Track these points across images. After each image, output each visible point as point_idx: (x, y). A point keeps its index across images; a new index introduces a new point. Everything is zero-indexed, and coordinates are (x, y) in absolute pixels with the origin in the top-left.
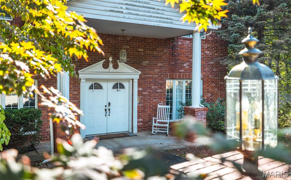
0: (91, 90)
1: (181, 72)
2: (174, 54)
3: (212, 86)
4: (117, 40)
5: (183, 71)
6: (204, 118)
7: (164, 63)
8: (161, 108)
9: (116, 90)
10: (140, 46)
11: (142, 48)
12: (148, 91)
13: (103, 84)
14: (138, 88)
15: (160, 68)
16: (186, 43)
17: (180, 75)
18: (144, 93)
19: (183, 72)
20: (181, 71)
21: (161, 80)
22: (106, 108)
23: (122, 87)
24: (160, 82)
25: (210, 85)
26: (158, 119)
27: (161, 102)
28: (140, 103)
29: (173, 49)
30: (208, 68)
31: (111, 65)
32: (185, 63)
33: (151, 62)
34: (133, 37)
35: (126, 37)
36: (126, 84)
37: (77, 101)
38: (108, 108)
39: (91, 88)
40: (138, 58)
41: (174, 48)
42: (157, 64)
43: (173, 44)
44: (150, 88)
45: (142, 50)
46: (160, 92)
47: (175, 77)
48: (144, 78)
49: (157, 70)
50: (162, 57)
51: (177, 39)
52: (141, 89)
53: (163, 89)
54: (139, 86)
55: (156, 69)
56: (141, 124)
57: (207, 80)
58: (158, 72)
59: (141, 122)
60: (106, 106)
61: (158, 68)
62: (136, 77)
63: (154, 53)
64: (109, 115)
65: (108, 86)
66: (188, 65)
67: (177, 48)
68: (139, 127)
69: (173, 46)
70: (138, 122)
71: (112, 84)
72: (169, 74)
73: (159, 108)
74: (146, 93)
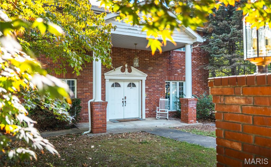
0: (113, 88)
1: (176, 76)
2: (170, 62)
3: (198, 86)
4: (130, 52)
5: (177, 75)
6: (195, 106)
7: (163, 69)
8: (162, 101)
9: (130, 88)
10: (147, 57)
11: (148, 58)
12: (153, 89)
13: (121, 83)
14: (146, 86)
15: (161, 73)
16: (179, 55)
17: (175, 78)
18: (150, 90)
19: (177, 76)
20: (175, 75)
21: (162, 81)
22: (123, 100)
23: (134, 86)
24: (161, 82)
25: (196, 85)
26: (160, 109)
27: (162, 97)
28: (147, 97)
29: (169, 59)
30: (195, 73)
31: (126, 70)
32: (178, 69)
33: (154, 68)
34: (142, 50)
35: (137, 50)
36: (137, 84)
37: (103, 95)
38: (124, 100)
39: (113, 86)
40: (145, 65)
41: (170, 59)
42: (158, 70)
43: (169, 56)
44: (154, 87)
45: (148, 60)
46: (161, 90)
47: (171, 79)
48: (149, 79)
49: (158, 74)
50: (162, 65)
51: (172, 52)
52: (148, 87)
53: (163, 87)
54: (146, 85)
55: (158, 73)
56: (148, 112)
57: (194, 81)
58: (159, 75)
59: (148, 111)
60: (123, 99)
61: (159, 73)
62: (144, 79)
63: (156, 61)
64: (125, 106)
65: (124, 85)
66: (181, 71)
67: (173, 59)
68: (146, 114)
69: (169, 57)
70: (146, 111)
71: (128, 83)
72: (167, 77)
73: (161, 101)
74: (151, 90)
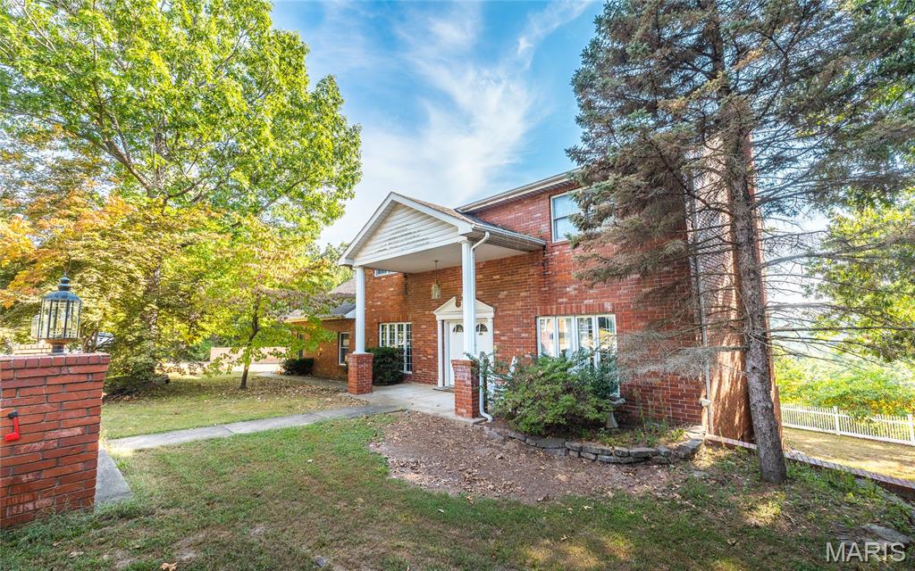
0: (454, 334)
1: (562, 303)
2: (546, 273)
5: (565, 300)
7: (530, 291)
10: (496, 272)
11: (498, 274)
12: (508, 336)
14: (494, 331)
15: (525, 300)
16: (568, 251)
17: (558, 309)
18: (503, 338)
19: (566, 303)
20: (560, 300)
21: (527, 319)
23: (485, 329)
24: (525, 321)
27: (528, 354)
28: (497, 352)
29: (544, 266)
32: (570, 285)
33: (511, 293)
34: (487, 262)
39: (455, 330)
40: (494, 289)
41: (546, 264)
43: (543, 258)
44: (511, 331)
45: (498, 277)
46: (526, 338)
48: (500, 316)
49: (519, 304)
50: (527, 282)
51: (550, 248)
52: (498, 332)
54: (494, 327)
57: (624, 314)
62: (491, 316)
63: (514, 277)
66: (575, 289)
69: (544, 261)
74: (505, 338)
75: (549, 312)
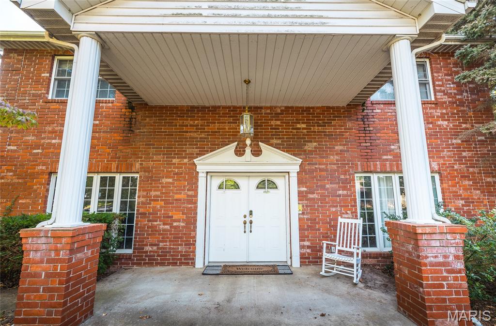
0: (221, 191)
1: (387, 160)
2: (368, 129)
3: (464, 186)
4: (259, 114)
5: (389, 157)
7: (348, 145)
8: (344, 223)
9: (262, 191)
10: (300, 120)
11: (303, 123)
12: (319, 193)
13: (241, 181)
14: (299, 187)
15: (341, 154)
16: (391, 111)
17: (383, 166)
18: (311, 196)
19: (390, 160)
20: (385, 157)
21: (345, 174)
22: (245, 219)
24: (342, 177)
25: (458, 183)
26: (339, 246)
27: (347, 213)
28: (303, 213)
29: (364, 122)
30: (448, 151)
31: (248, 150)
32: (393, 143)
33: (323, 145)
34: (287, 108)
35: (275, 108)
36: (280, 181)
37: (193, 206)
38: (248, 219)
39: (220, 187)
40: (297, 138)
41: (366, 120)
42: (334, 148)
43: (363, 114)
44: (323, 187)
45: (304, 126)
46: (344, 196)
48: (309, 169)
49: (334, 158)
50: (343, 135)
51: (370, 105)
52: (305, 189)
53: (350, 189)
54: (300, 182)
55: (333, 155)
56: (309, 251)
57: (449, 173)
58: (337, 160)
59: (308, 247)
60: (245, 216)
61: (336, 154)
62: (294, 169)
63: (326, 129)
64: (251, 232)
65: (248, 185)
67: (373, 120)
68: (302, 257)
69: (364, 116)
70: (302, 247)
71: (256, 181)
72: (359, 163)
73: (341, 223)
74: (315, 196)
75: (372, 169)
